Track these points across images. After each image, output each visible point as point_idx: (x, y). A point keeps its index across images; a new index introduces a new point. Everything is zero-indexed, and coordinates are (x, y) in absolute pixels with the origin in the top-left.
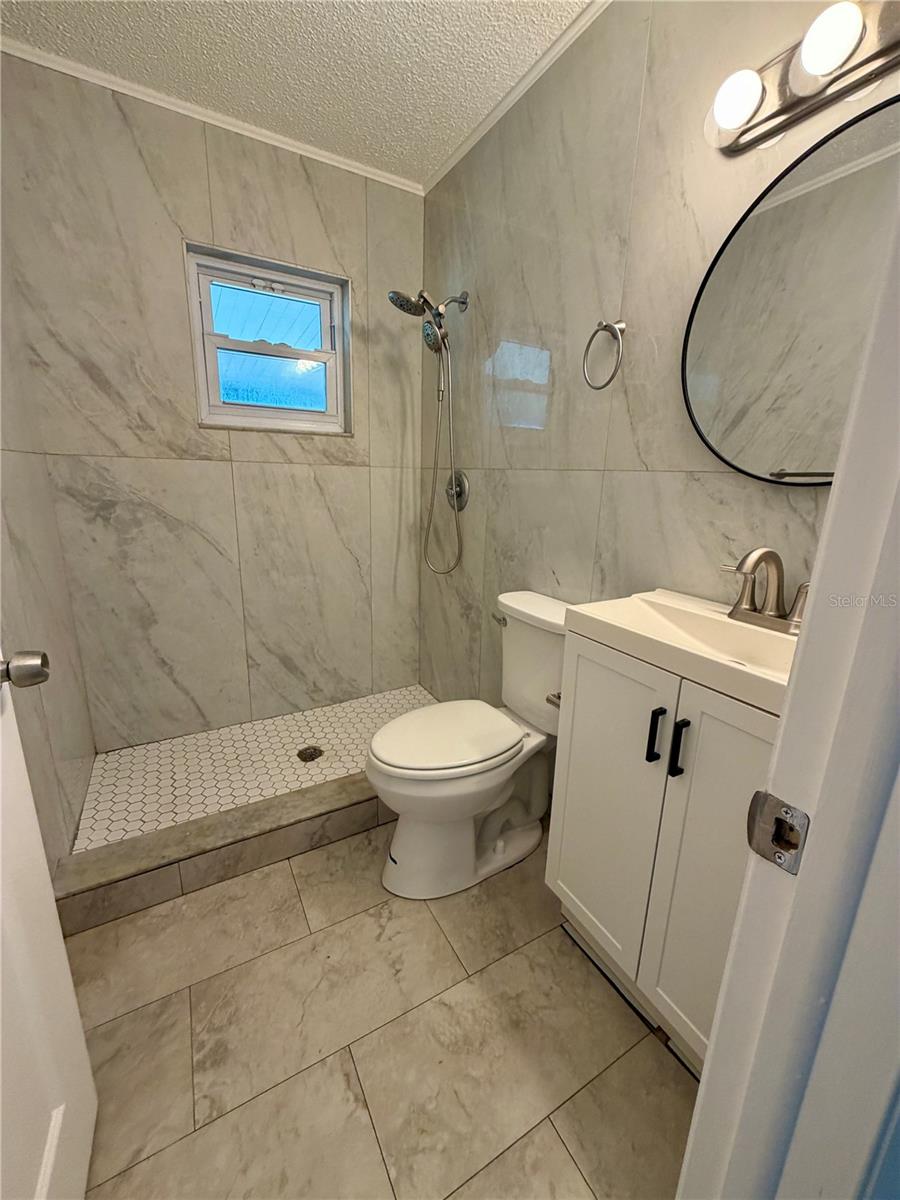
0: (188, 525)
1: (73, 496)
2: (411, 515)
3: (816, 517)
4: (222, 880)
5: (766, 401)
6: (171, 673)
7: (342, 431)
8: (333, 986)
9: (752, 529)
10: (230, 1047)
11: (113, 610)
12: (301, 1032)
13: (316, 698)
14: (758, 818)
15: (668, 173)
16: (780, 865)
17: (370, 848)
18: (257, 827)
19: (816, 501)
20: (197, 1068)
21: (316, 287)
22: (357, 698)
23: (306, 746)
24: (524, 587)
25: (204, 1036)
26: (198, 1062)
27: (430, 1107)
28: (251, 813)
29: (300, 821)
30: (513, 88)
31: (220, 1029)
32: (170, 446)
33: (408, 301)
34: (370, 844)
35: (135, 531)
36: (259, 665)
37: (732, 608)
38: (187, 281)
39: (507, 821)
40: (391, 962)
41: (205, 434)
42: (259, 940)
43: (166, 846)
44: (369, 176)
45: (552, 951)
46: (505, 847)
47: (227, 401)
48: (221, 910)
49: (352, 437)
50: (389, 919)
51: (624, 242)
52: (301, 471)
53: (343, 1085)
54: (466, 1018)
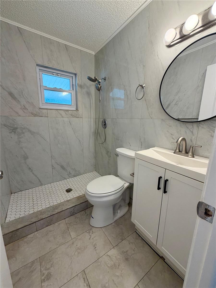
0: (36, 133)
1: (6, 126)
2: (93, 130)
3: (193, 129)
4: (47, 226)
5: (174, 103)
6: (32, 171)
7: (75, 109)
8: (79, 253)
9: (178, 132)
10: (52, 274)
11: (16, 156)
12: (71, 267)
13: (70, 176)
14: (200, 208)
15: (154, 51)
16: (207, 221)
17: (86, 214)
18: (57, 211)
19: (193, 126)
20: (43, 281)
21: (68, 75)
22: (80, 175)
23: (68, 188)
24: (122, 147)
25: (44, 272)
26: (43, 280)
27: (107, 285)
28: (55, 207)
29: (68, 209)
30: (116, 31)
31: (49, 269)
32: (32, 113)
33: (92, 79)
34: (86, 213)
35: (22, 135)
36: (55, 168)
37: (174, 151)
38: (36, 73)
39: (120, 205)
40: (93, 245)
41: (41, 111)
42: (58, 242)
43: (32, 218)
44: (82, 49)
45: (134, 238)
46: (120, 211)
47: (46, 102)
48: (47, 234)
49: (78, 111)
50: (92, 233)
51: (144, 66)
52: (66, 119)
53: (83, 281)
54: (114, 259)
